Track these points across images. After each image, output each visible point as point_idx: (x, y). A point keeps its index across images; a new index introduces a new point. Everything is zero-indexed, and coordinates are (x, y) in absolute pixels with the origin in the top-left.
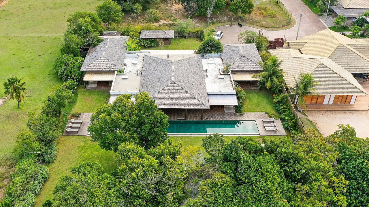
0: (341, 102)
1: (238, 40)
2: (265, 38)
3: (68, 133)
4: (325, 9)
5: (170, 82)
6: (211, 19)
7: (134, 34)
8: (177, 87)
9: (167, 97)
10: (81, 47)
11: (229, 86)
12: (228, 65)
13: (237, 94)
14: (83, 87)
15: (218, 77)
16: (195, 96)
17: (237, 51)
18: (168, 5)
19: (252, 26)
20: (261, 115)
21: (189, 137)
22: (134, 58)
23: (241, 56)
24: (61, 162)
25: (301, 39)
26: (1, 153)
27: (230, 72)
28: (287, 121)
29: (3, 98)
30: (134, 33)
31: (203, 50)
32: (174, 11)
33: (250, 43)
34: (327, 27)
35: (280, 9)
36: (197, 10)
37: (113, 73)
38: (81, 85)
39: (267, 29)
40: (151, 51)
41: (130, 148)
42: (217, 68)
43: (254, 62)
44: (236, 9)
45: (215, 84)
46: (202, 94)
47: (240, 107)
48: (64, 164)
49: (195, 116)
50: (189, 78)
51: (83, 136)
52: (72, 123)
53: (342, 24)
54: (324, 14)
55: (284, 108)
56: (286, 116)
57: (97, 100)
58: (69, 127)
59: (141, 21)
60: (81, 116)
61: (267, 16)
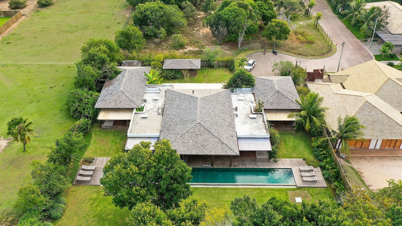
0: (390, 146)
1: (272, 71)
2: (303, 70)
3: (79, 182)
4: (370, 34)
5: (195, 124)
6: (243, 45)
7: (156, 64)
8: (202, 129)
9: (191, 141)
10: (96, 80)
11: (261, 128)
12: (261, 103)
13: (271, 137)
14: (98, 126)
15: (249, 117)
16: (222, 140)
17: (271, 86)
18: (195, 28)
19: (289, 53)
20: (298, 162)
21: (216, 188)
22: (155, 93)
23: (275, 92)
24: (69, 218)
25: (344, 71)
26: (1, 206)
27: (263, 111)
28: (328, 170)
29: (8, 138)
30: (156, 62)
31: (233, 84)
32: (202, 36)
33: (286, 75)
34: (372, 55)
35: (319, 34)
36: (227, 35)
37: (131, 111)
38: (95, 124)
39: (304, 57)
40: (174, 84)
41: (146, 211)
42: (248, 105)
43: (291, 99)
44: (270, 34)
45: (246, 125)
46: (230, 138)
47: (274, 153)
48: (73, 221)
49: (223, 162)
50: (217, 118)
51: (95, 185)
52: (83, 170)
53: (390, 52)
54: (369, 40)
55: (324, 154)
56: (327, 163)
57: (112, 141)
58: (81, 175)
59: (164, 47)
60: (94, 161)
61: (305, 42)
